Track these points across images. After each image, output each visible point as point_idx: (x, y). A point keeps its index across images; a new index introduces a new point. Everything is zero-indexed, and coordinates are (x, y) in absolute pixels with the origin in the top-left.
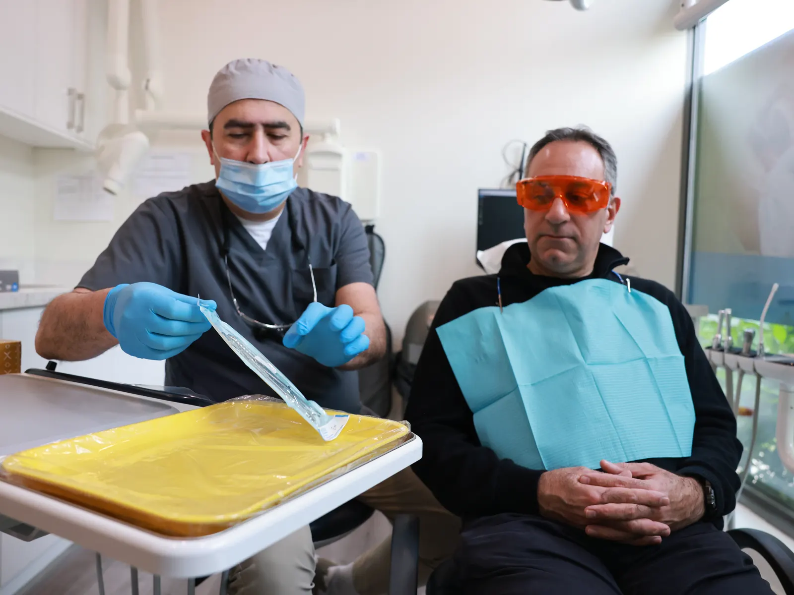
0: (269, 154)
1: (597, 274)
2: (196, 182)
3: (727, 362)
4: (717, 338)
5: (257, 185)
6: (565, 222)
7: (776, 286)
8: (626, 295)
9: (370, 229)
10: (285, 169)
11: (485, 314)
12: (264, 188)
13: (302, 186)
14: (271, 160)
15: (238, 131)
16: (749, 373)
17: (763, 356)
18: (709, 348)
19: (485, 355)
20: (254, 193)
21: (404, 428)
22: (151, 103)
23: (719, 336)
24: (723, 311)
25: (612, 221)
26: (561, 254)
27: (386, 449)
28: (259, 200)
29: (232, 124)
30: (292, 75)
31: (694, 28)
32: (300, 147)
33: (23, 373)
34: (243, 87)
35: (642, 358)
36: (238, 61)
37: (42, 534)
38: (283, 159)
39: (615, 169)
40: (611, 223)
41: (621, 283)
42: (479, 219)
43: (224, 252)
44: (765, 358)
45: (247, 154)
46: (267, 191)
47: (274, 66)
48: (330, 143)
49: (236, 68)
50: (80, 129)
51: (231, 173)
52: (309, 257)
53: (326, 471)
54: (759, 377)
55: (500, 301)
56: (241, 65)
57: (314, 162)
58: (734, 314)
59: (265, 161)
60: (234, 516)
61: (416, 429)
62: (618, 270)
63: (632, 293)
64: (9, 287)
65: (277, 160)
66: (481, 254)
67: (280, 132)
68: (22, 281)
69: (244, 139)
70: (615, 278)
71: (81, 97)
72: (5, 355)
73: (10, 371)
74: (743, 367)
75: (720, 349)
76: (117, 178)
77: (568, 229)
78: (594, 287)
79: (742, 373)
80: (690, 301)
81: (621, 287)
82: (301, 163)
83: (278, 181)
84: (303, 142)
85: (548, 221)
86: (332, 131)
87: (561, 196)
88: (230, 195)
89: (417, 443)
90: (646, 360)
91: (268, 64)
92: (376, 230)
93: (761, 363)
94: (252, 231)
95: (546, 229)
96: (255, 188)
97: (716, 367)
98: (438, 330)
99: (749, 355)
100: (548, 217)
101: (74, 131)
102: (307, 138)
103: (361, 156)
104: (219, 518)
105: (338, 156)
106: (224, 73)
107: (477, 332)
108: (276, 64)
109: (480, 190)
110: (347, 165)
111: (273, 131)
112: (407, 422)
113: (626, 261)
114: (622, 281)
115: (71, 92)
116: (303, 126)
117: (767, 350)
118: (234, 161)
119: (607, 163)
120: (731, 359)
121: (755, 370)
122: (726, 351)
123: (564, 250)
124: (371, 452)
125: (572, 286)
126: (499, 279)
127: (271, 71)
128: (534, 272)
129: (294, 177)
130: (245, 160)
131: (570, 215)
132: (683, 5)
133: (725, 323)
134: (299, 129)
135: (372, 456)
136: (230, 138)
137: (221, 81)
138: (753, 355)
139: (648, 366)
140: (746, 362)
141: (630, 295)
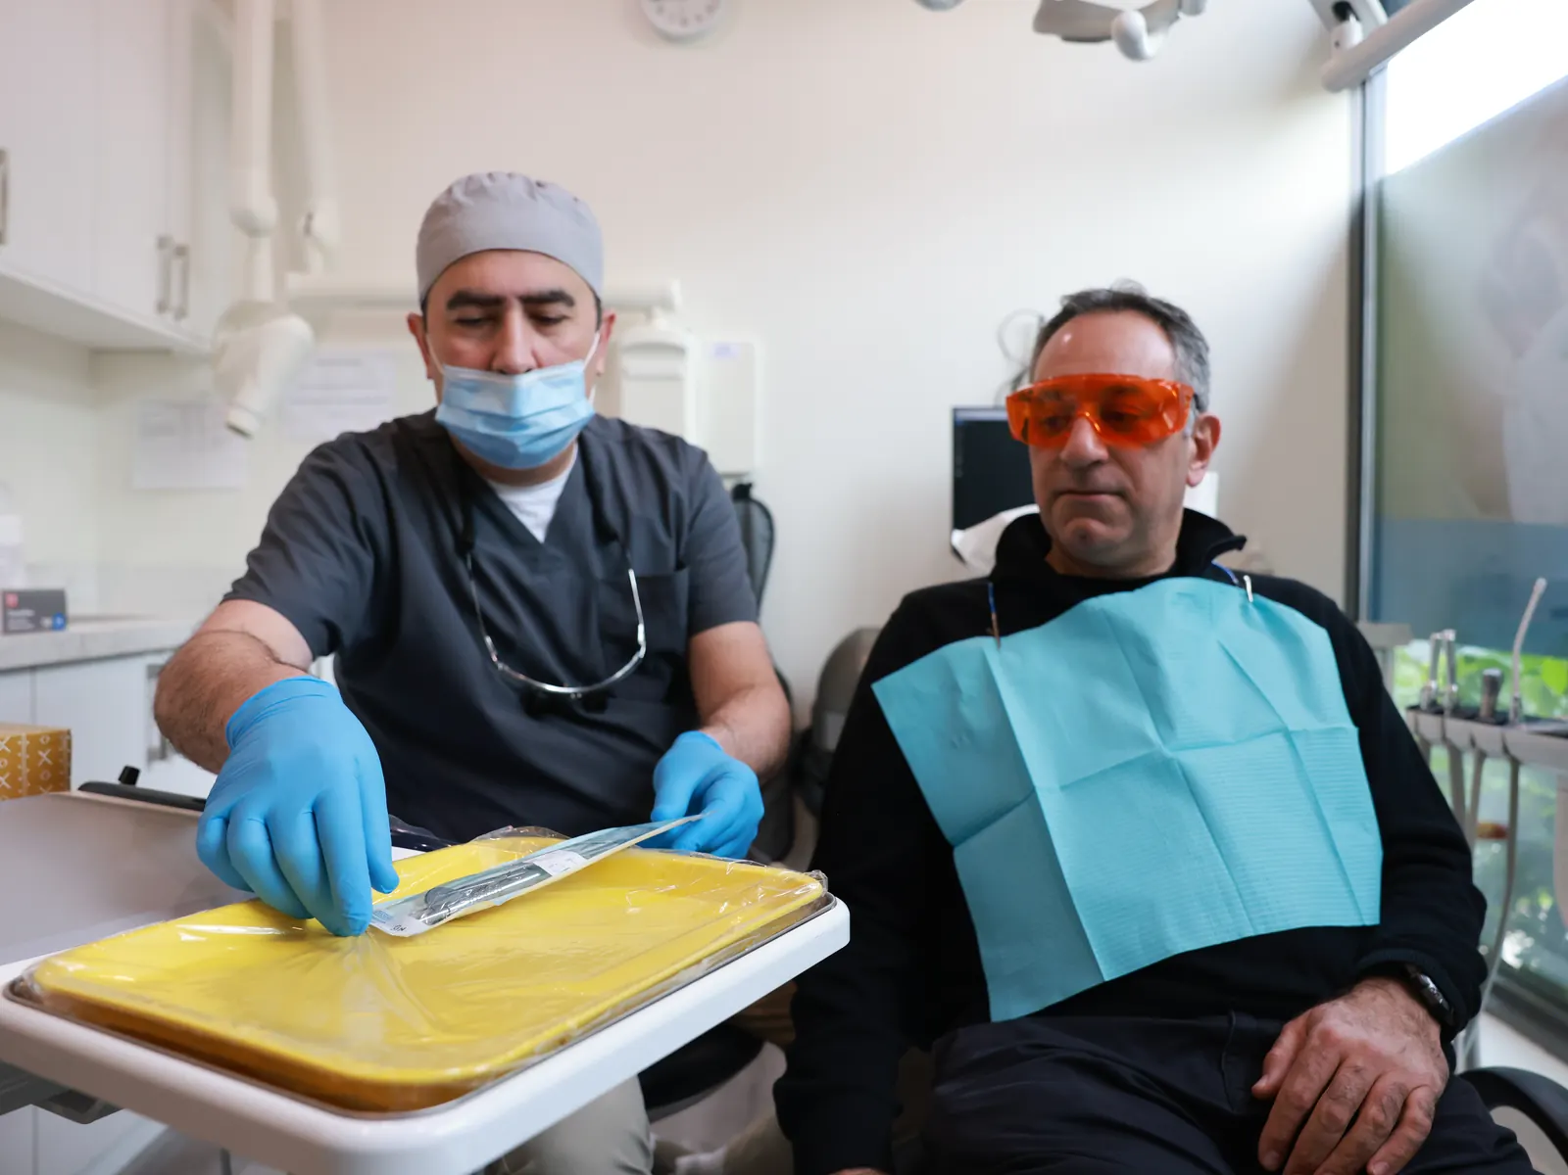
0: (535, 355)
1: (1182, 568)
2: (404, 411)
3: (1450, 735)
4: (1430, 689)
5: (515, 415)
6: (1098, 463)
7: (1541, 584)
8: (1244, 608)
9: (742, 492)
10: (568, 382)
11: (965, 654)
12: (531, 420)
13: (608, 414)
14: (540, 365)
15: (474, 312)
16: (1495, 756)
17: (1521, 721)
18: (1414, 708)
19: (970, 733)
20: (508, 429)
21: (814, 886)
22: (315, 259)
23: (1433, 685)
24: (1438, 636)
25: (1204, 462)
26: (1096, 526)
27: (778, 927)
28: (518, 442)
29: (461, 299)
30: (576, 200)
31: (1364, 84)
32: (597, 337)
33: (74, 791)
34: (481, 228)
35: (1277, 731)
36: (470, 179)
37: (109, 1109)
38: (562, 362)
39: (1201, 360)
40: (1203, 467)
41: (1233, 584)
42: (956, 466)
43: (464, 546)
44: (1524, 727)
45: (492, 357)
46: (536, 424)
47: (539, 185)
48: (663, 327)
49: (467, 193)
50: (181, 313)
51: (465, 394)
52: (629, 556)
53: (661, 976)
54: (1516, 765)
55: (995, 624)
56: (474, 187)
57: (632, 364)
58: (1463, 639)
59: (526, 369)
60: (481, 1068)
61: (837, 888)
62: (1226, 561)
63: (1256, 604)
64: (47, 622)
65: (552, 364)
66: (958, 537)
67: (555, 309)
68: (73, 608)
69: (486, 328)
70: (1220, 576)
71: (181, 251)
72: (40, 757)
73: (51, 787)
74: (1482, 744)
75: (1435, 709)
76: (253, 405)
77: (1107, 477)
78: (1180, 594)
79: (1481, 757)
80: (1375, 616)
81: (1233, 592)
82: (600, 367)
83: (554, 405)
84: (603, 326)
85: (1066, 465)
86: (667, 304)
87: (1087, 414)
88: (463, 436)
89: (839, 914)
90: (1288, 735)
91: (528, 182)
92: (757, 493)
93: (1518, 736)
94: (517, 506)
95: (1065, 480)
96: (511, 422)
97: (1428, 744)
98: (877, 687)
99: (1494, 721)
100: (1064, 455)
101: (169, 317)
102: (612, 319)
103: (723, 351)
104: (453, 1073)
105: (678, 351)
106: (443, 202)
107: (953, 689)
108: (542, 179)
109: (955, 411)
110: (696, 369)
111: (542, 310)
112: (822, 875)
113: (1239, 543)
114: (1235, 581)
115: (162, 242)
116: (602, 295)
117: (1531, 708)
118: (467, 370)
119: (1180, 350)
120: (1458, 729)
121: (1506, 750)
122: (1447, 713)
123: (1104, 519)
124: (749, 935)
125: (1138, 592)
126: (991, 585)
127: (532, 195)
128: (1060, 569)
129: (587, 395)
130: (488, 366)
131: (1110, 450)
132: (1337, 44)
133: (1443, 658)
134: (592, 302)
135: (750, 943)
136: (459, 327)
137: (440, 218)
138: (1500, 719)
139: (1293, 746)
140: (1487, 734)
141: (1251, 607)
